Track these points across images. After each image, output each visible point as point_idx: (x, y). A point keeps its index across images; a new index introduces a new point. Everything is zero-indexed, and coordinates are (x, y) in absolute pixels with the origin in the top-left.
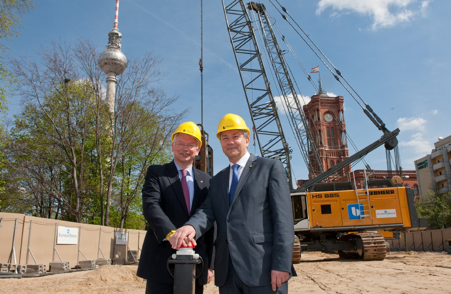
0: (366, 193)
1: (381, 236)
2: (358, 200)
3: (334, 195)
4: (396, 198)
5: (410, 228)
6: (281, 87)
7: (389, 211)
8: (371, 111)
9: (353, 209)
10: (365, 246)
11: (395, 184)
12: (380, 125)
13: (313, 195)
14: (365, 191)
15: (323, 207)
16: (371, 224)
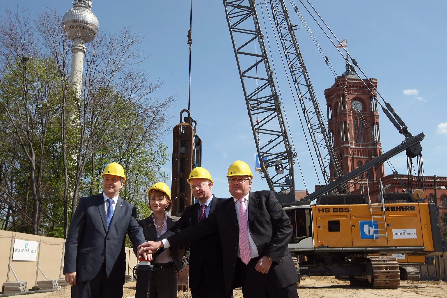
0: (382, 208)
2: (372, 217)
3: (344, 210)
4: (416, 216)
5: (432, 252)
6: (292, 70)
7: (408, 230)
8: (392, 110)
9: (366, 227)
10: (375, 271)
11: (416, 198)
12: (402, 128)
13: (319, 209)
14: (381, 206)
15: (330, 223)
16: (386, 245)
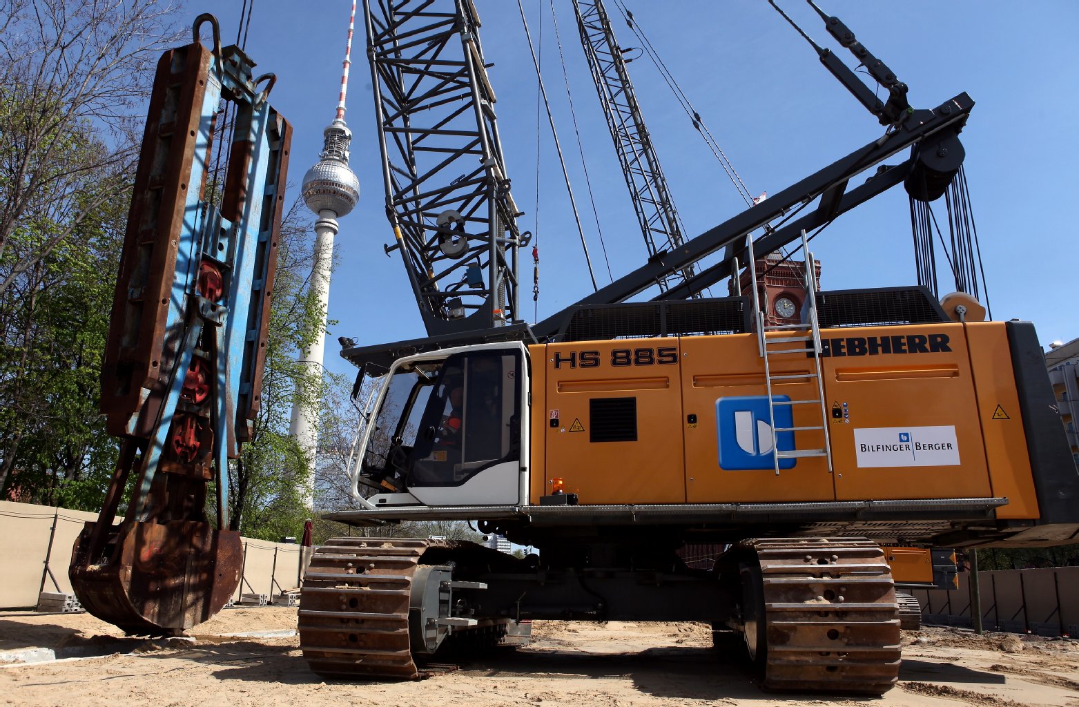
0: (810, 344)
1: (877, 554)
2: (769, 378)
3: (655, 356)
4: (956, 374)
5: (1032, 523)
7: (919, 433)
9: (743, 420)
10: (775, 605)
13: (557, 356)
14: (805, 338)
15: (598, 407)
16: (828, 492)
